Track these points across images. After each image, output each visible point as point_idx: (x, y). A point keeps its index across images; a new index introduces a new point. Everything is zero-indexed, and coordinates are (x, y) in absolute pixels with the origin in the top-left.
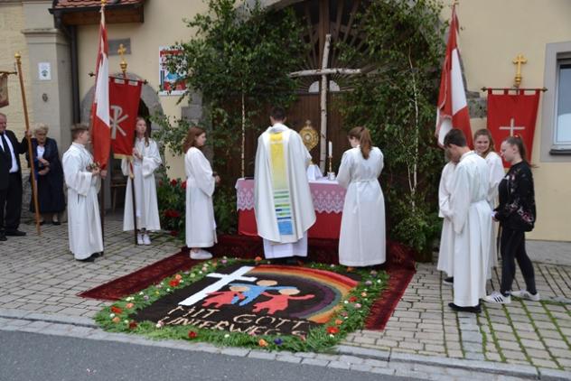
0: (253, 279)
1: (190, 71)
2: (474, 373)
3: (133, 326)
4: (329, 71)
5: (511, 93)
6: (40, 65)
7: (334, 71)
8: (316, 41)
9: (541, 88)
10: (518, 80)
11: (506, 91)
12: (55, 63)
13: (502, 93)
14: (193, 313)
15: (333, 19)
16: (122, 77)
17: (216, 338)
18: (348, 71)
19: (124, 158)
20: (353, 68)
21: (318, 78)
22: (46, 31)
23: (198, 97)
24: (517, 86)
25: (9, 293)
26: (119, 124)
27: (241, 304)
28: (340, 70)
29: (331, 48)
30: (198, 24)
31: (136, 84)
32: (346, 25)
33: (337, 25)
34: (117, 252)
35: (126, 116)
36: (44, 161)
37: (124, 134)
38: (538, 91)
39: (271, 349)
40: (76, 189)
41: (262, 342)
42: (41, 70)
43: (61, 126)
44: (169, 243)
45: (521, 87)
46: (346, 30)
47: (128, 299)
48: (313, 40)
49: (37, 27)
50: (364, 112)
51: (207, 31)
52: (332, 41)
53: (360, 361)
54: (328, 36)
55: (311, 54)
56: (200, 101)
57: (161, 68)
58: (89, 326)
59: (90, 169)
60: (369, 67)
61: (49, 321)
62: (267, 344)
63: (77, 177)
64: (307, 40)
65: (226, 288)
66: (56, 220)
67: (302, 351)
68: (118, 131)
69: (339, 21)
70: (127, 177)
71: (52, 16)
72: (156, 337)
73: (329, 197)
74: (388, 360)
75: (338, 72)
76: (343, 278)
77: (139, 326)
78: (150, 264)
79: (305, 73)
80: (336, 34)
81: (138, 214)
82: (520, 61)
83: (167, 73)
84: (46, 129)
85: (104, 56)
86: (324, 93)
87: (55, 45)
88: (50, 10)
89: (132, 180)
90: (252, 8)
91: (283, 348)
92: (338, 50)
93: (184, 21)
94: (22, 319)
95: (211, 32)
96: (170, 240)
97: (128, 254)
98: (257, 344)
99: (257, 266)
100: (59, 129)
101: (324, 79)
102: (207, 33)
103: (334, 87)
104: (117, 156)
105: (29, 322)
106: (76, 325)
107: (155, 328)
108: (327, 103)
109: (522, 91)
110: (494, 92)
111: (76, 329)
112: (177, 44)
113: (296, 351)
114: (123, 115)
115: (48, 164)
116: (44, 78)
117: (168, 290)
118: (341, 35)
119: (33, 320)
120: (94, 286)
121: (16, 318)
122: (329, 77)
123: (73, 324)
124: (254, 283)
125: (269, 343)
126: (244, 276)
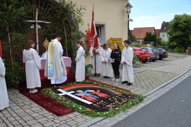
10: (89, 29)
18: (46, 22)
46: (42, 9)
54: (37, 10)
69: (39, 5)
86: (37, 29)
101: (37, 24)
103: (39, 27)
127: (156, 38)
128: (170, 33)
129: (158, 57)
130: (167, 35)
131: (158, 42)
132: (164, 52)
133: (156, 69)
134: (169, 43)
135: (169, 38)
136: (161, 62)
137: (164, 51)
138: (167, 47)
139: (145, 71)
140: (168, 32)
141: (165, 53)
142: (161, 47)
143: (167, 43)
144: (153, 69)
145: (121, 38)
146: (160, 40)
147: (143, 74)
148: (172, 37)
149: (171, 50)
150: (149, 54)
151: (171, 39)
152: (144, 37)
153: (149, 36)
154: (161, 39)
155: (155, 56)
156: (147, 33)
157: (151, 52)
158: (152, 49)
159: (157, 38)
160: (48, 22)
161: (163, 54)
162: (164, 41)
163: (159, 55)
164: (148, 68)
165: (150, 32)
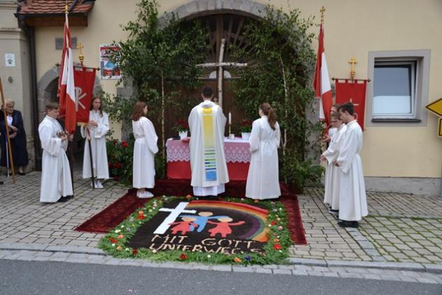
0: (194, 212)
1: (123, 63)
2: (385, 270)
3: (135, 252)
4: (224, 64)
5: (350, 82)
6: (6, 55)
7: (229, 64)
8: (214, 43)
9: (367, 79)
10: (352, 74)
11: (347, 80)
12: (19, 54)
13: (344, 82)
14: (170, 240)
15: (226, 28)
16: (80, 66)
17: (202, 258)
18: (238, 64)
19: (82, 125)
20: (241, 62)
21: (217, 69)
22: (11, 30)
23: (130, 80)
24: (352, 78)
25: (20, 231)
26: (81, 100)
27: (199, 230)
28: (233, 64)
29: (225, 48)
30: (131, 29)
31: (92, 70)
32: (235, 33)
33: (229, 33)
34: (81, 195)
35: (85, 94)
36: (13, 128)
37: (84, 108)
38: (365, 81)
39: (246, 264)
40: (49, 151)
41: (237, 259)
42: (7, 60)
43: (24, 101)
44: (115, 187)
45: (355, 78)
46: (236, 36)
47: (117, 231)
48: (212, 42)
49: (5, 26)
50: (250, 93)
51: (137, 34)
52: (226, 44)
53: (309, 268)
54: (223, 40)
55: (211, 52)
56: (132, 83)
57: (101, 59)
58: (99, 254)
59: (60, 135)
60: (252, 62)
61: (66, 252)
62: (240, 261)
63: (50, 142)
64: (208, 43)
65: (179, 219)
66: (21, 172)
67: (268, 264)
68: (79, 106)
69: (230, 30)
70: (85, 138)
71: (16, 19)
72: (156, 260)
73: (234, 152)
74: (327, 266)
75: (231, 65)
76: (254, 207)
77: (139, 252)
78: (112, 203)
79: (207, 65)
80: (229, 39)
81: (94, 166)
82: (353, 61)
83: (106, 63)
84: (13, 103)
85: (70, 50)
86: (220, 79)
87: (19, 41)
88: (15, 14)
89: (89, 141)
90: (171, 18)
91: (253, 263)
92: (229, 50)
93: (121, 26)
94: (44, 251)
95: (139, 35)
96: (115, 184)
97: (92, 196)
98: (233, 261)
99: (190, 201)
100: (22, 103)
101: (221, 69)
102: (137, 35)
103: (228, 75)
104: (79, 124)
105: (51, 253)
106: (89, 254)
107: (152, 253)
108: (223, 86)
109: (356, 81)
110: (340, 81)
111: (91, 257)
112: (114, 42)
113: (263, 264)
114: (82, 94)
115: (16, 129)
116: (10, 65)
117: (140, 223)
118: (232, 40)
119: (54, 252)
120: (82, 222)
121: (39, 250)
122: (224, 68)
123: (87, 253)
124: (196, 214)
125: (242, 259)
126: (185, 209)
160: (242, 65)
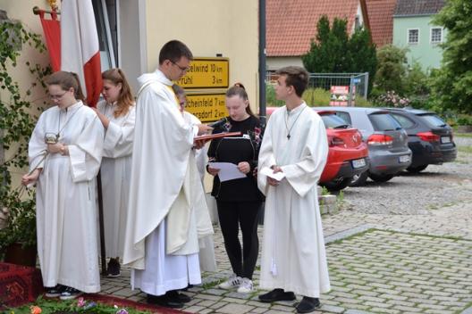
11: (52, 15)
110: (45, 16)
127: (373, 50)
128: (457, 18)
129: (406, 159)
130: (436, 31)
131: (384, 74)
132: (433, 131)
133: (416, 222)
134: (452, 78)
135: (452, 49)
136: (424, 186)
137: (435, 122)
138: (440, 102)
139: (360, 235)
140: (441, 13)
141: (439, 133)
142: (402, 101)
143: (438, 79)
144: (396, 223)
145: (224, 56)
146: (397, 61)
147: (356, 249)
148: (464, 41)
149: (464, 116)
150: (360, 140)
151: (460, 54)
152: (305, 48)
153: (336, 41)
154: (397, 58)
155: (388, 153)
156: (324, 21)
157: (367, 131)
158: (371, 116)
159: (379, 51)
161: (429, 138)
162: (417, 69)
163: (411, 146)
164: (373, 220)
165: (341, 18)
